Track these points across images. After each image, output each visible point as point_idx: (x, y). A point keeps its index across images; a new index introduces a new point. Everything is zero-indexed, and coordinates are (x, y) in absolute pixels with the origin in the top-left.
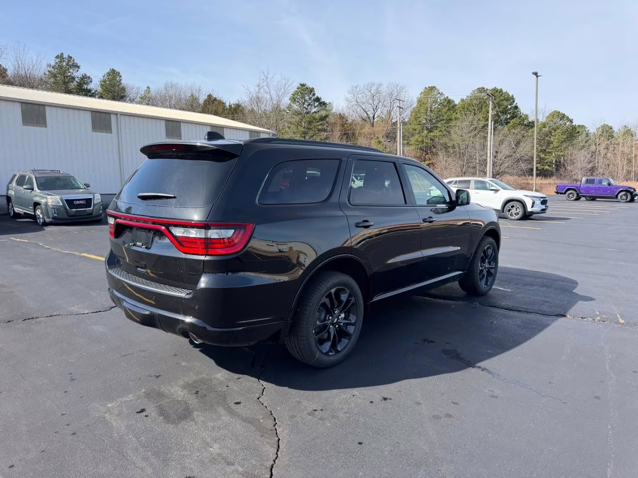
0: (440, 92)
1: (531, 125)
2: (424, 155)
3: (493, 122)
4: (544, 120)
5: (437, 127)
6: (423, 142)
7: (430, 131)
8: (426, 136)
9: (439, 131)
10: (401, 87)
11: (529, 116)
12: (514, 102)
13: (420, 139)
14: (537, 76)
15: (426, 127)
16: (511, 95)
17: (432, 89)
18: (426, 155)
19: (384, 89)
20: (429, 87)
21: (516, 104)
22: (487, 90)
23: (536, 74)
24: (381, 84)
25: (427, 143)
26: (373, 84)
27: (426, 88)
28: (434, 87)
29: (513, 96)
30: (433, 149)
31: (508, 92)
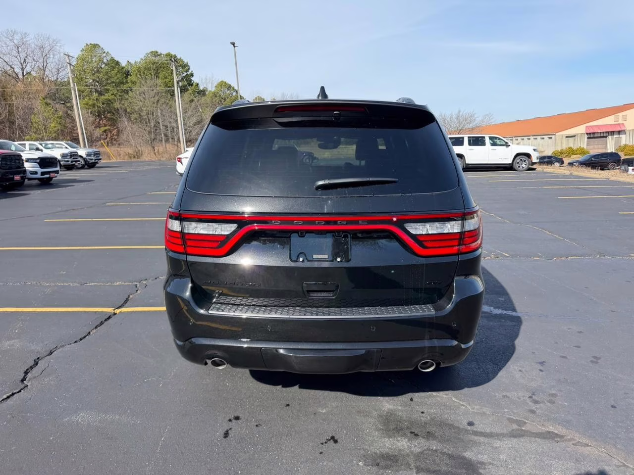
0: (106, 50)
1: (202, 93)
2: (98, 120)
3: (179, 88)
4: (213, 89)
5: (108, 90)
6: (94, 106)
7: (100, 94)
8: (97, 99)
9: (112, 95)
10: (54, 40)
11: (199, 84)
12: (189, 69)
13: (91, 102)
14: (234, 47)
15: (95, 89)
16: (185, 62)
17: (95, 46)
18: (100, 120)
19: (31, 39)
20: (91, 44)
21: (192, 71)
22: (161, 54)
23: (233, 44)
24: (25, 34)
25: (99, 107)
26: (15, 32)
27: (87, 44)
28: (97, 45)
29: (187, 63)
30: (107, 114)
31: (182, 58)
